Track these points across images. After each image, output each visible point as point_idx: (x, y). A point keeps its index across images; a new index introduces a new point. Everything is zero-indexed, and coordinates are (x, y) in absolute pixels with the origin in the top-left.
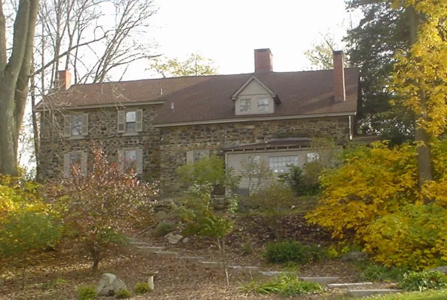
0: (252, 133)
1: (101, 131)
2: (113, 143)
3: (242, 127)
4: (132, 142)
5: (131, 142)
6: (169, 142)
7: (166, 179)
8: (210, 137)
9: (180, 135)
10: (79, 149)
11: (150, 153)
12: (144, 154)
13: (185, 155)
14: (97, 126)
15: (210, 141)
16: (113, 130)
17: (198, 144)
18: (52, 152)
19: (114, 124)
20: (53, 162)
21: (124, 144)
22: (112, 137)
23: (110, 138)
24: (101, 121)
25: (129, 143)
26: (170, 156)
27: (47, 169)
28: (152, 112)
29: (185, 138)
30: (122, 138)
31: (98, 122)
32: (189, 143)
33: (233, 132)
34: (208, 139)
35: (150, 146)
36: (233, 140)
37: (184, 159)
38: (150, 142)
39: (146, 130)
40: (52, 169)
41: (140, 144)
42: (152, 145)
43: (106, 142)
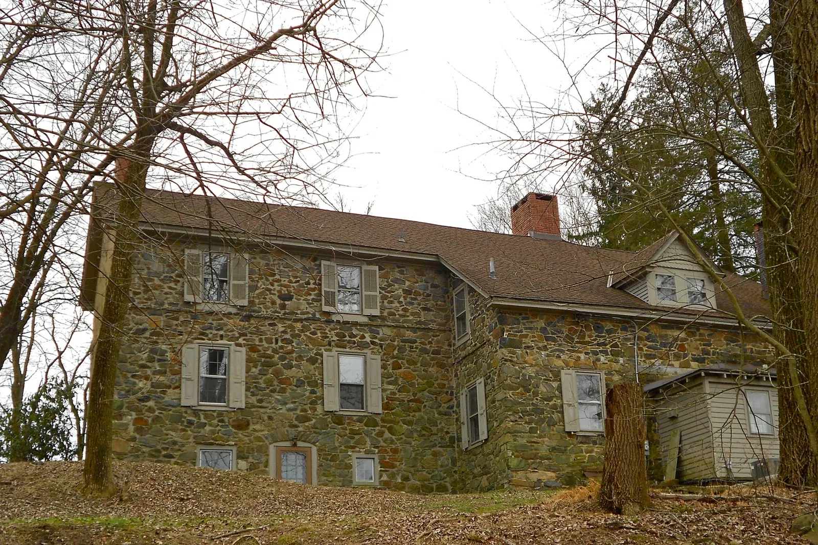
0: (682, 348)
1: (278, 301)
2: (308, 333)
3: (664, 332)
4: (355, 336)
5: (352, 336)
6: (521, 342)
7: (518, 427)
8: (604, 344)
9: (543, 330)
10: (222, 337)
11: (397, 367)
12: (384, 367)
13: (557, 376)
14: (269, 287)
15: (605, 353)
16: (309, 304)
17: (582, 356)
18: (147, 334)
19: (314, 290)
20: (151, 360)
21: (335, 338)
22: (306, 319)
23: (301, 320)
24: (277, 277)
25: (347, 338)
26: (524, 375)
27: (133, 376)
28: (398, 275)
29: (554, 340)
30: (332, 325)
31: (271, 279)
32: (562, 351)
33: (647, 339)
34: (601, 349)
35: (396, 352)
36: (649, 357)
37: (555, 385)
38: (396, 343)
39: (385, 314)
40: (147, 378)
41: (373, 343)
42: (401, 350)
43: (292, 327)
